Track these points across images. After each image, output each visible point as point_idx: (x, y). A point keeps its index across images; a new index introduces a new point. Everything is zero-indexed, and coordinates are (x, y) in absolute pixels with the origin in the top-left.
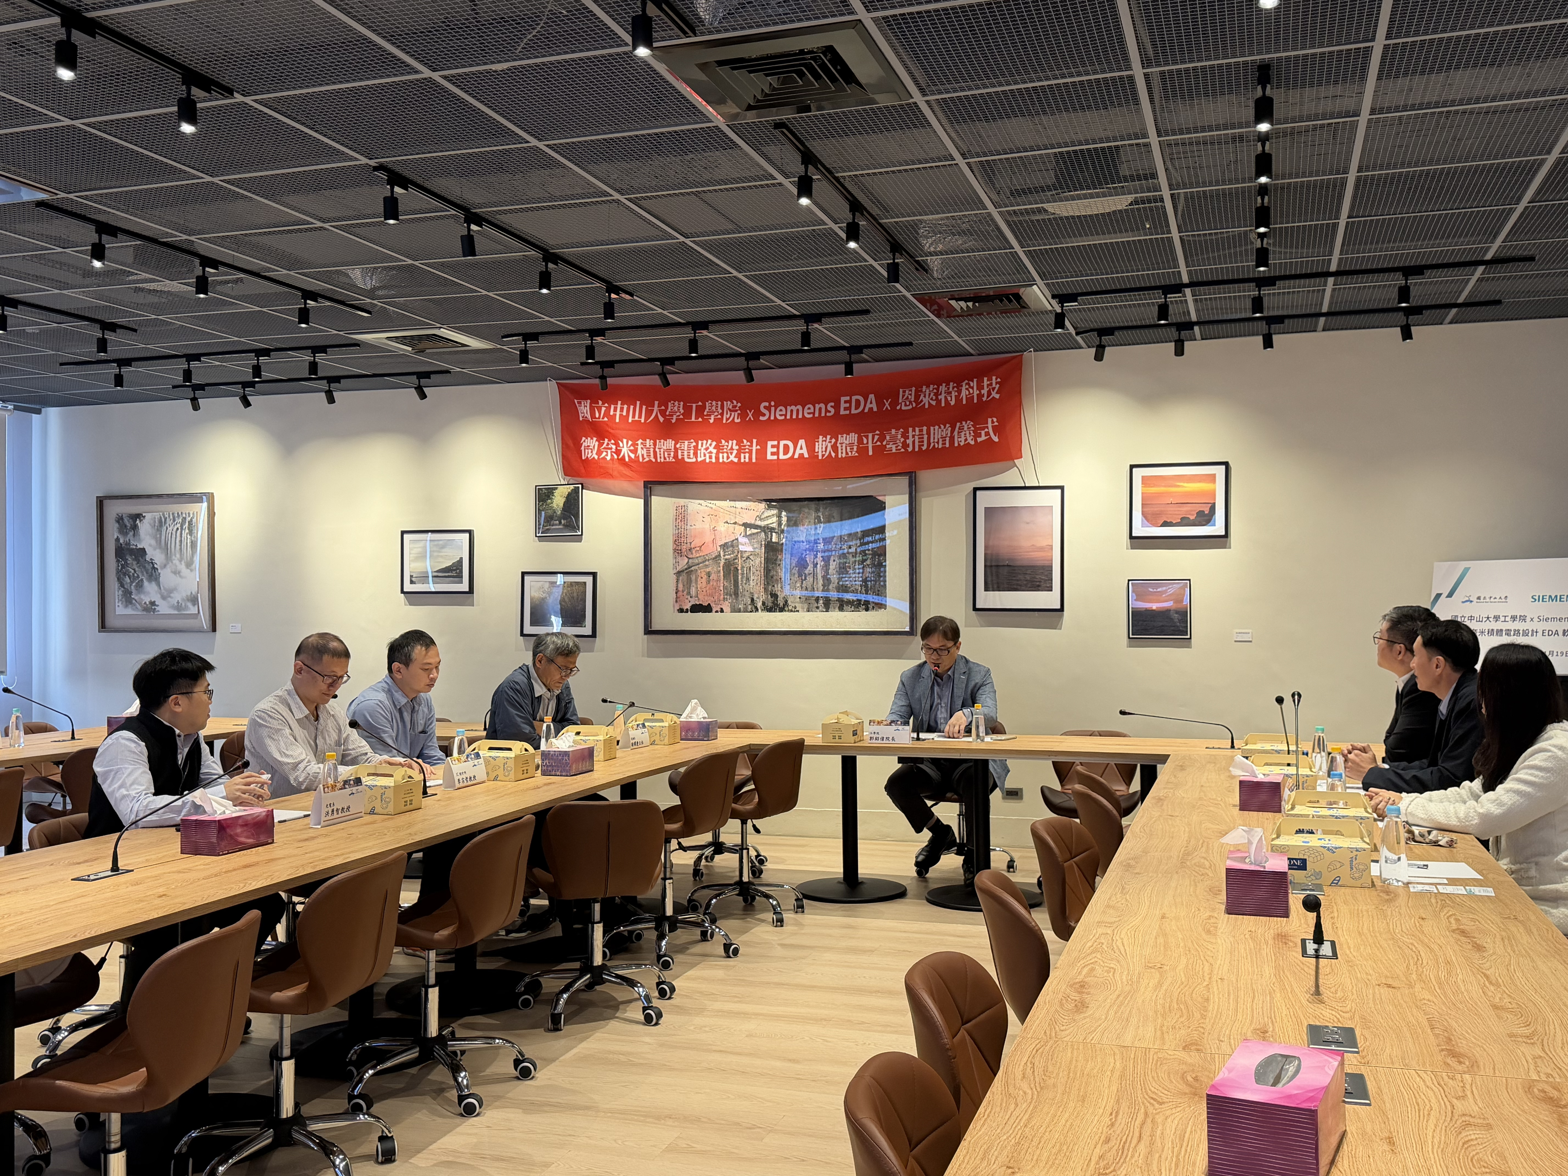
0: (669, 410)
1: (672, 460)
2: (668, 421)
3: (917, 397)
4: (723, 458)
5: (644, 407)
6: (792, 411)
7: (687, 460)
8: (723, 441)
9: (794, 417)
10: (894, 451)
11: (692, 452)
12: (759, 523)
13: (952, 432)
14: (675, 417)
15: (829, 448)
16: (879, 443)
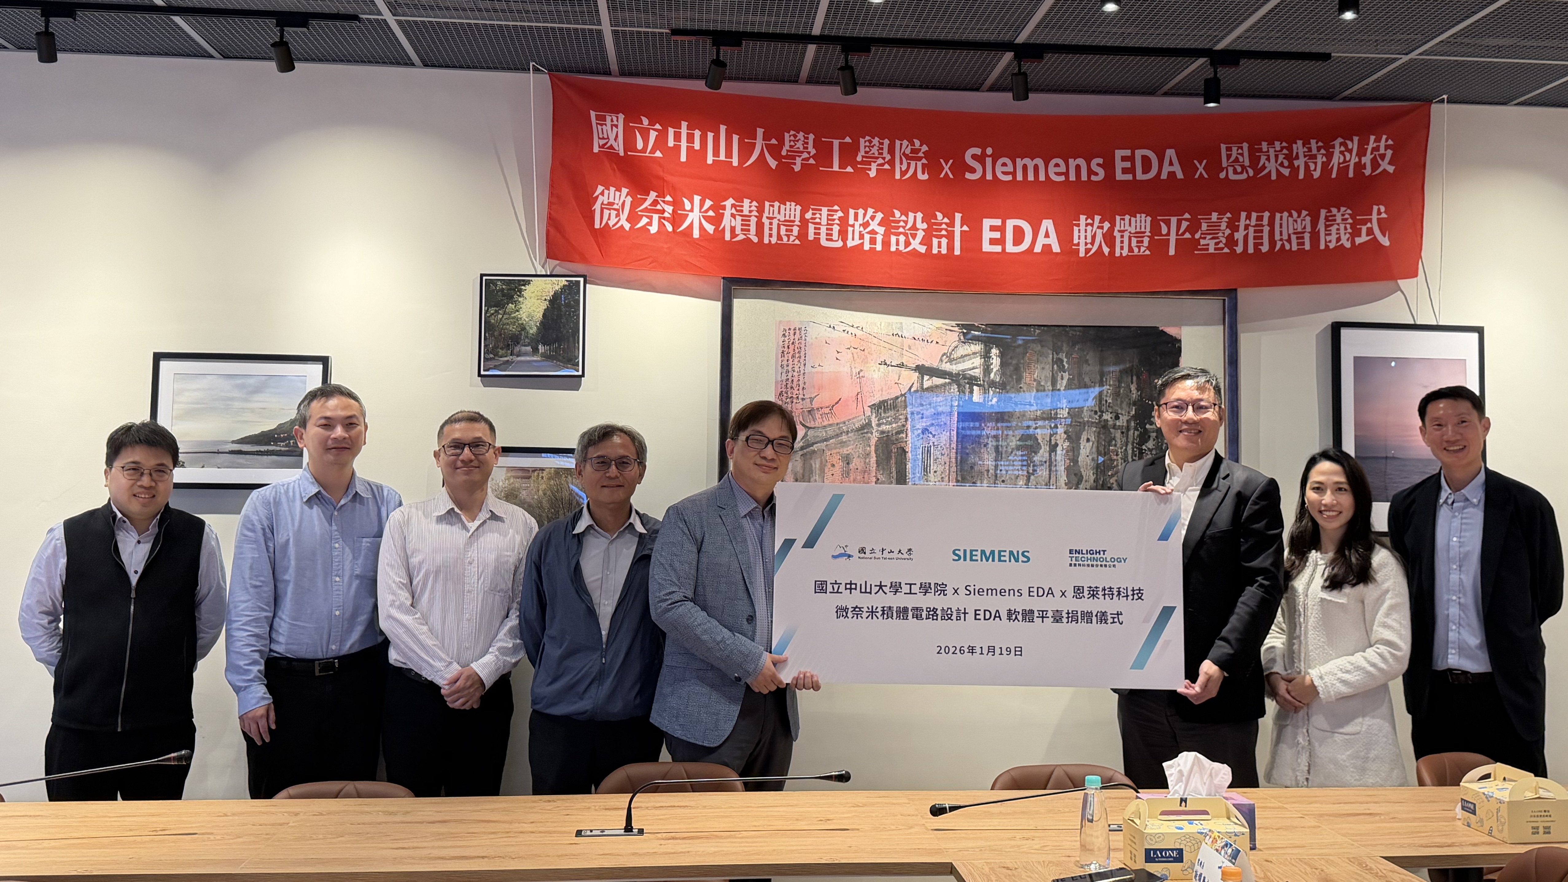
0: (787, 147)
1: (794, 240)
2: (785, 167)
3: (1254, 160)
4: (897, 243)
5: (736, 138)
6: (1025, 167)
7: (824, 243)
8: (897, 213)
9: (1031, 177)
10: (1211, 250)
11: (836, 228)
12: (947, 367)
13: (1314, 223)
14: (798, 161)
15: (1099, 238)
16: (1188, 235)
